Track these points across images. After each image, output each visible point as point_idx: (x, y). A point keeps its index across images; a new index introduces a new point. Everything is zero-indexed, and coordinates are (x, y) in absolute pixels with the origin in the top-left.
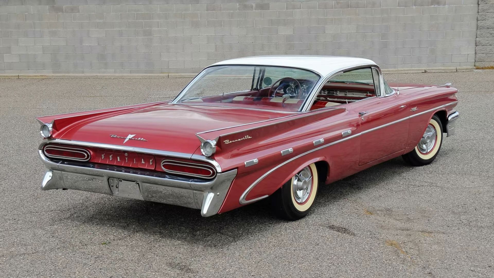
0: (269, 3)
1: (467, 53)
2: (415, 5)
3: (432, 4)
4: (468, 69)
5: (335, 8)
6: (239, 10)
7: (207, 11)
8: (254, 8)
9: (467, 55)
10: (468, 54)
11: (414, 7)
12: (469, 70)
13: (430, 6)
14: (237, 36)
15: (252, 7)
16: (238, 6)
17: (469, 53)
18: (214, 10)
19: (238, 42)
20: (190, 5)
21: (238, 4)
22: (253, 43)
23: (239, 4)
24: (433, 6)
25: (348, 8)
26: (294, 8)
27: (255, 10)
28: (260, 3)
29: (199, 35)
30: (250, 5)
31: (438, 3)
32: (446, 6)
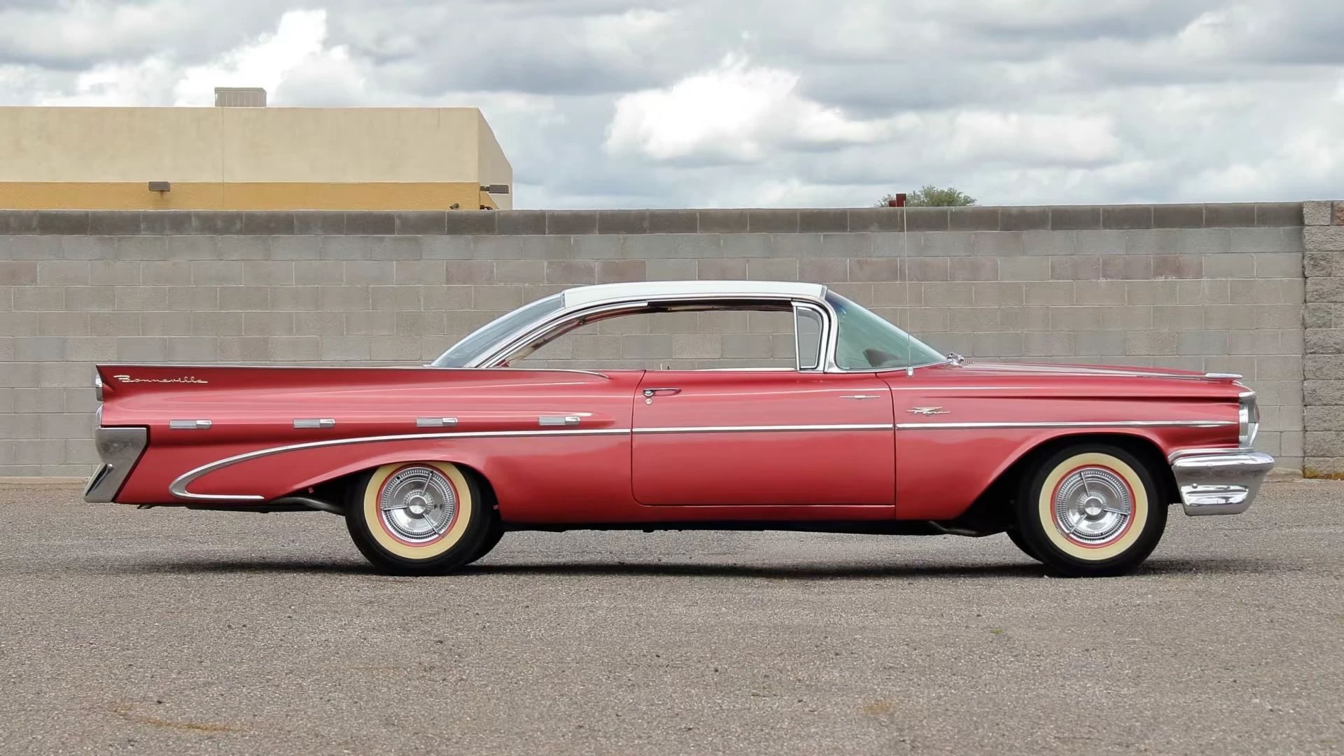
0: (645, 262)
1: (1277, 428)
2: (1105, 276)
3: (1158, 273)
5: (853, 280)
7: (448, 282)
9: (1278, 434)
10: (1281, 432)
11: (1102, 280)
13: (1152, 280)
17: (1282, 429)
18: (469, 279)
20: (395, 262)
21: (546, 264)
24: (1162, 279)
25: (892, 280)
26: (724, 276)
28: (617, 261)
29: (421, 358)
30: (583, 267)
31: (1179, 271)
32: (1204, 279)
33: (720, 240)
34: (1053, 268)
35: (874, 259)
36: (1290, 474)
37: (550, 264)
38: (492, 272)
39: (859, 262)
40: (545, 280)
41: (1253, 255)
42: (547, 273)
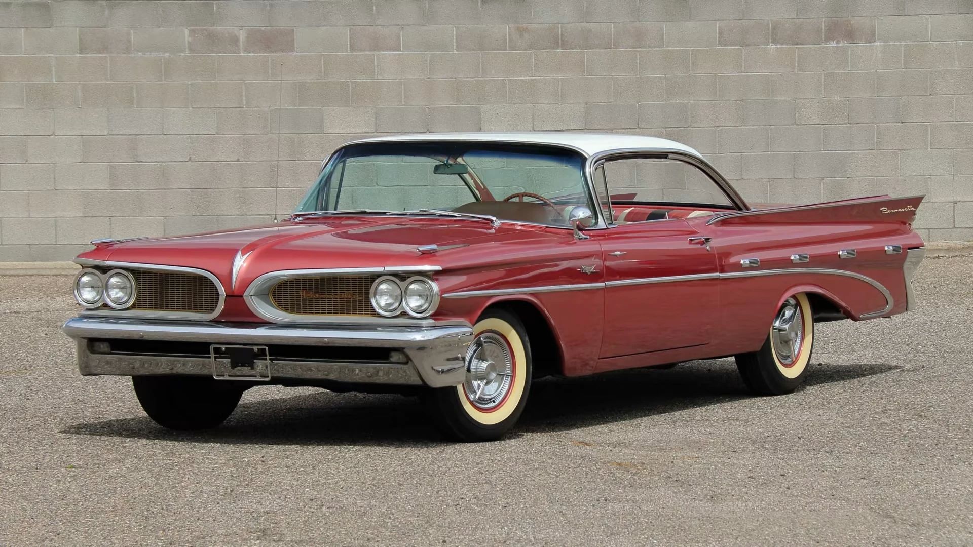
0: (293, 30)
1: (950, 199)
2: (775, 41)
3: (829, 38)
4: (955, 249)
5: (513, 48)
6: (191, 50)
7: (81, 52)
8: (241, 44)
9: (951, 204)
10: (956, 202)
11: (772, 47)
12: (956, 254)
13: (823, 45)
14: (185, 136)
15: (235, 40)
16: (189, 36)
17: (956, 199)
18: (105, 48)
19: (190, 159)
20: (23, 30)
21: (187, 32)
22: (238, 160)
23: (189, 30)
24: (833, 44)
25: (553, 48)
26: (376, 44)
27: (246, 51)
28: (263, 29)
29: (54, 133)
30: (227, 35)
31: (851, 35)
32: (878, 43)
33: (373, 6)
34: (720, 34)
35: (536, 26)
36: (967, 248)
37: (192, 32)
38: (129, 41)
39: (518, 29)
40: (187, 50)
41: (927, 17)
42: (188, 41)
